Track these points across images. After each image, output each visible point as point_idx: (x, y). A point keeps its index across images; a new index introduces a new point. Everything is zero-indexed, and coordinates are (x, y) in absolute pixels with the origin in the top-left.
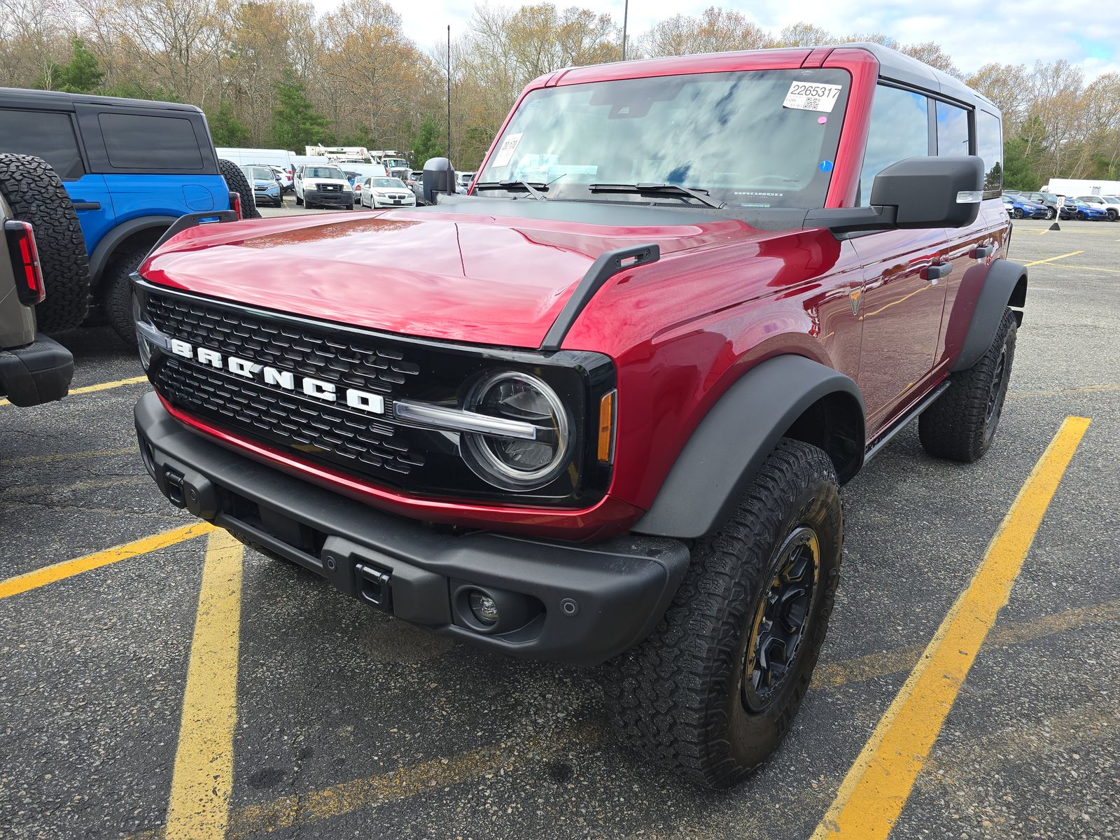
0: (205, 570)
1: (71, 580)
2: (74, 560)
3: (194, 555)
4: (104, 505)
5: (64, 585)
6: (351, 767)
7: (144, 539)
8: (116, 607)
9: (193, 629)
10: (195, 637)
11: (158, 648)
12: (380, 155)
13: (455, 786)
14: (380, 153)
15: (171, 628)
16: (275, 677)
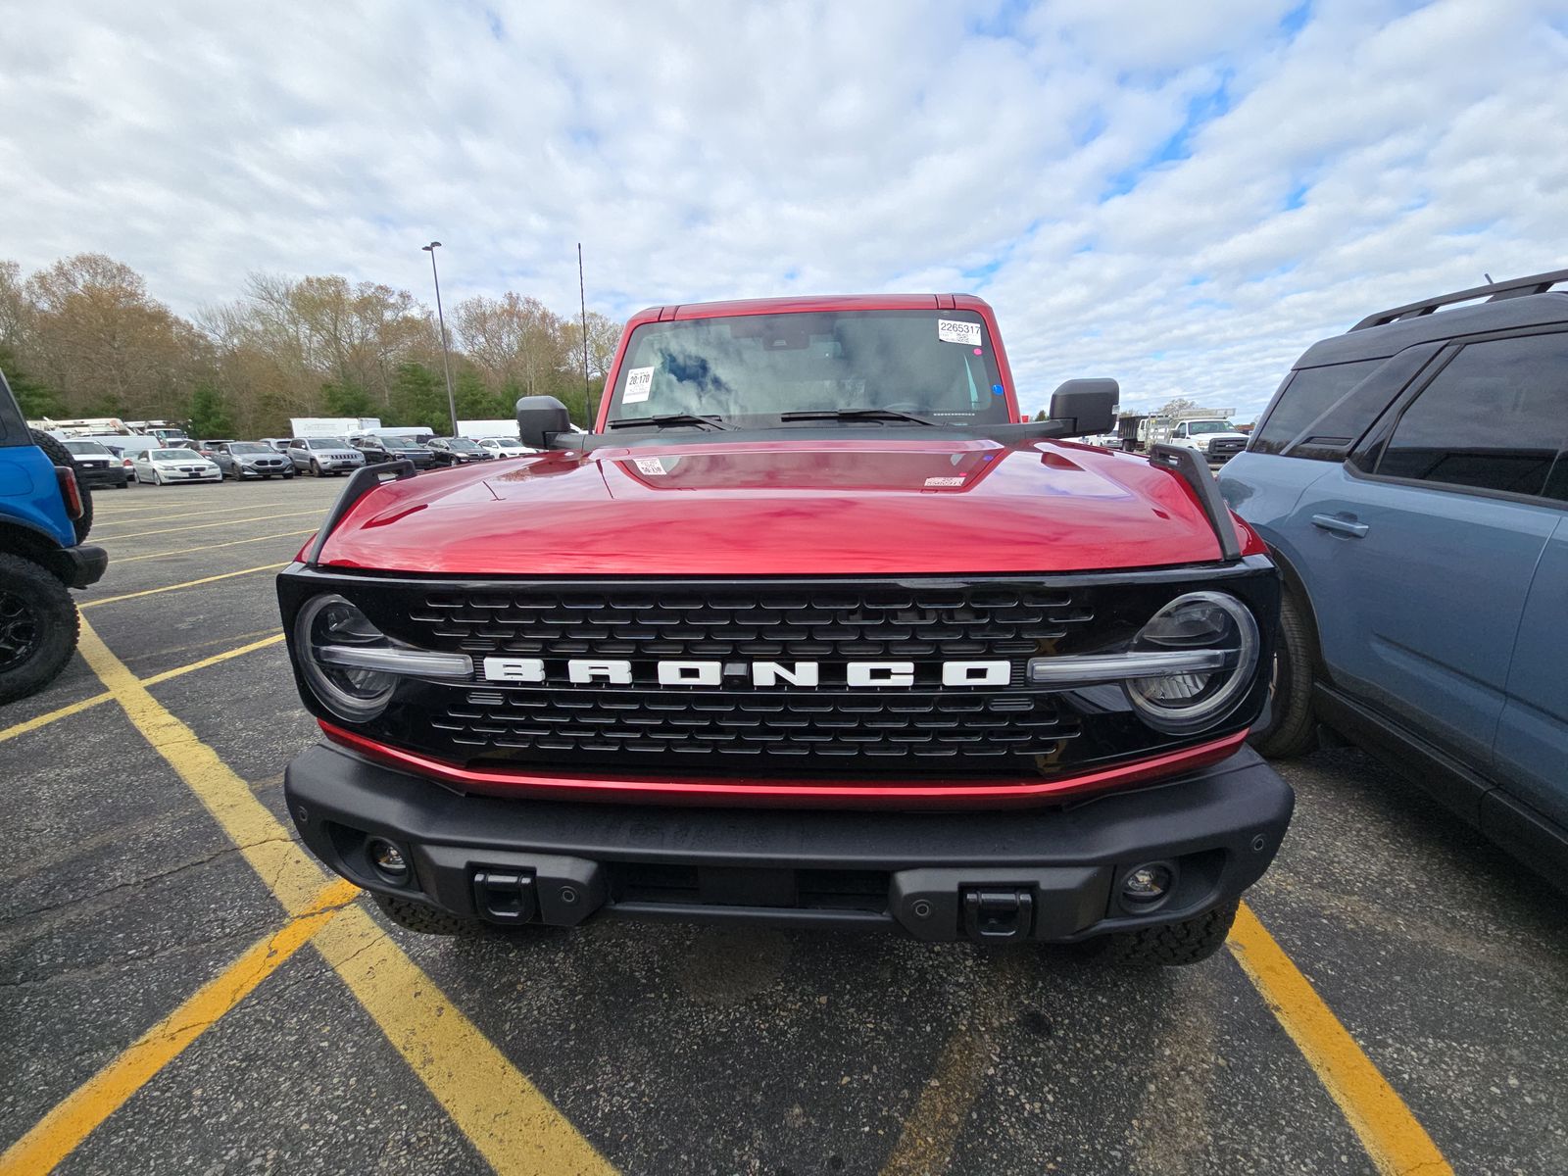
0: (361, 997)
1: (120, 1118)
2: (92, 1081)
3: (316, 983)
4: (63, 965)
5: (116, 1133)
6: (856, 1161)
7: (197, 995)
8: (254, 1130)
9: (430, 1097)
10: (448, 1107)
11: (403, 1161)
12: (142, 426)
13: (977, 1105)
14: (141, 424)
15: (392, 1115)
16: (631, 1098)
